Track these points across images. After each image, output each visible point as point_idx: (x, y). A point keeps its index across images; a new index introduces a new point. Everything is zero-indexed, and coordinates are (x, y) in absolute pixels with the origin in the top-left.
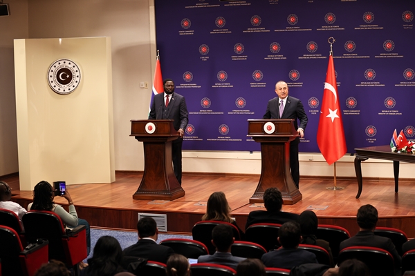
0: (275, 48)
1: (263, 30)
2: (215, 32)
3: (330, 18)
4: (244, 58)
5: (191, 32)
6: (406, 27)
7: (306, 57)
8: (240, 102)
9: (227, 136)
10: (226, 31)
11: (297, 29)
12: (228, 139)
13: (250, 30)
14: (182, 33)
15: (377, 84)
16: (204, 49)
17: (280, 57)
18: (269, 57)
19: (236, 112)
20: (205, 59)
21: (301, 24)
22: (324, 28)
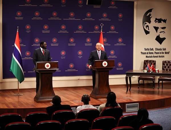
0: (63, 27)
1: (58, 19)
2: (34, 18)
3: (88, 15)
4: (48, 32)
5: (22, 18)
6: (120, 20)
7: (77, 32)
10: (40, 18)
11: (74, 19)
13: (51, 18)
14: (16, 18)
15: (107, 44)
16: (28, 27)
17: (66, 32)
18: (60, 32)
20: (28, 32)
21: (75, 17)
22: (86, 19)
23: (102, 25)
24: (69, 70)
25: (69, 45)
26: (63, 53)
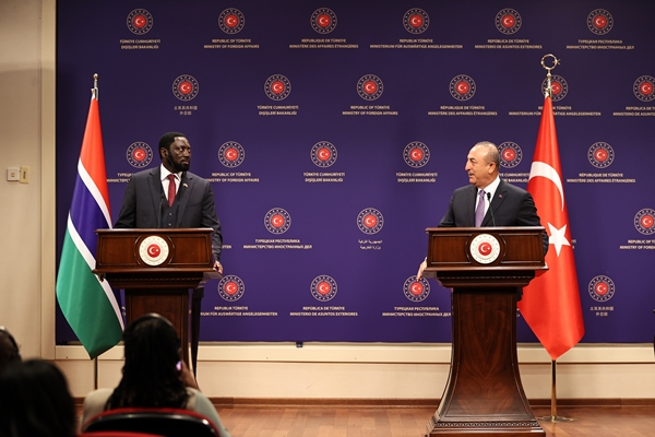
0: (369, 87)
1: (340, 43)
2: (216, 44)
3: (507, 21)
4: (291, 110)
5: (153, 44)
7: (446, 111)
8: (277, 220)
9: (238, 303)
10: (244, 44)
11: (427, 44)
12: (242, 311)
13: (306, 43)
14: (127, 44)
15: (617, 178)
16: (184, 87)
17: (383, 110)
18: (355, 110)
19: (263, 244)
20: (186, 111)
22: (493, 44)
23: (549, 62)
24: (403, 311)
25: (403, 178)
26: (370, 221)
